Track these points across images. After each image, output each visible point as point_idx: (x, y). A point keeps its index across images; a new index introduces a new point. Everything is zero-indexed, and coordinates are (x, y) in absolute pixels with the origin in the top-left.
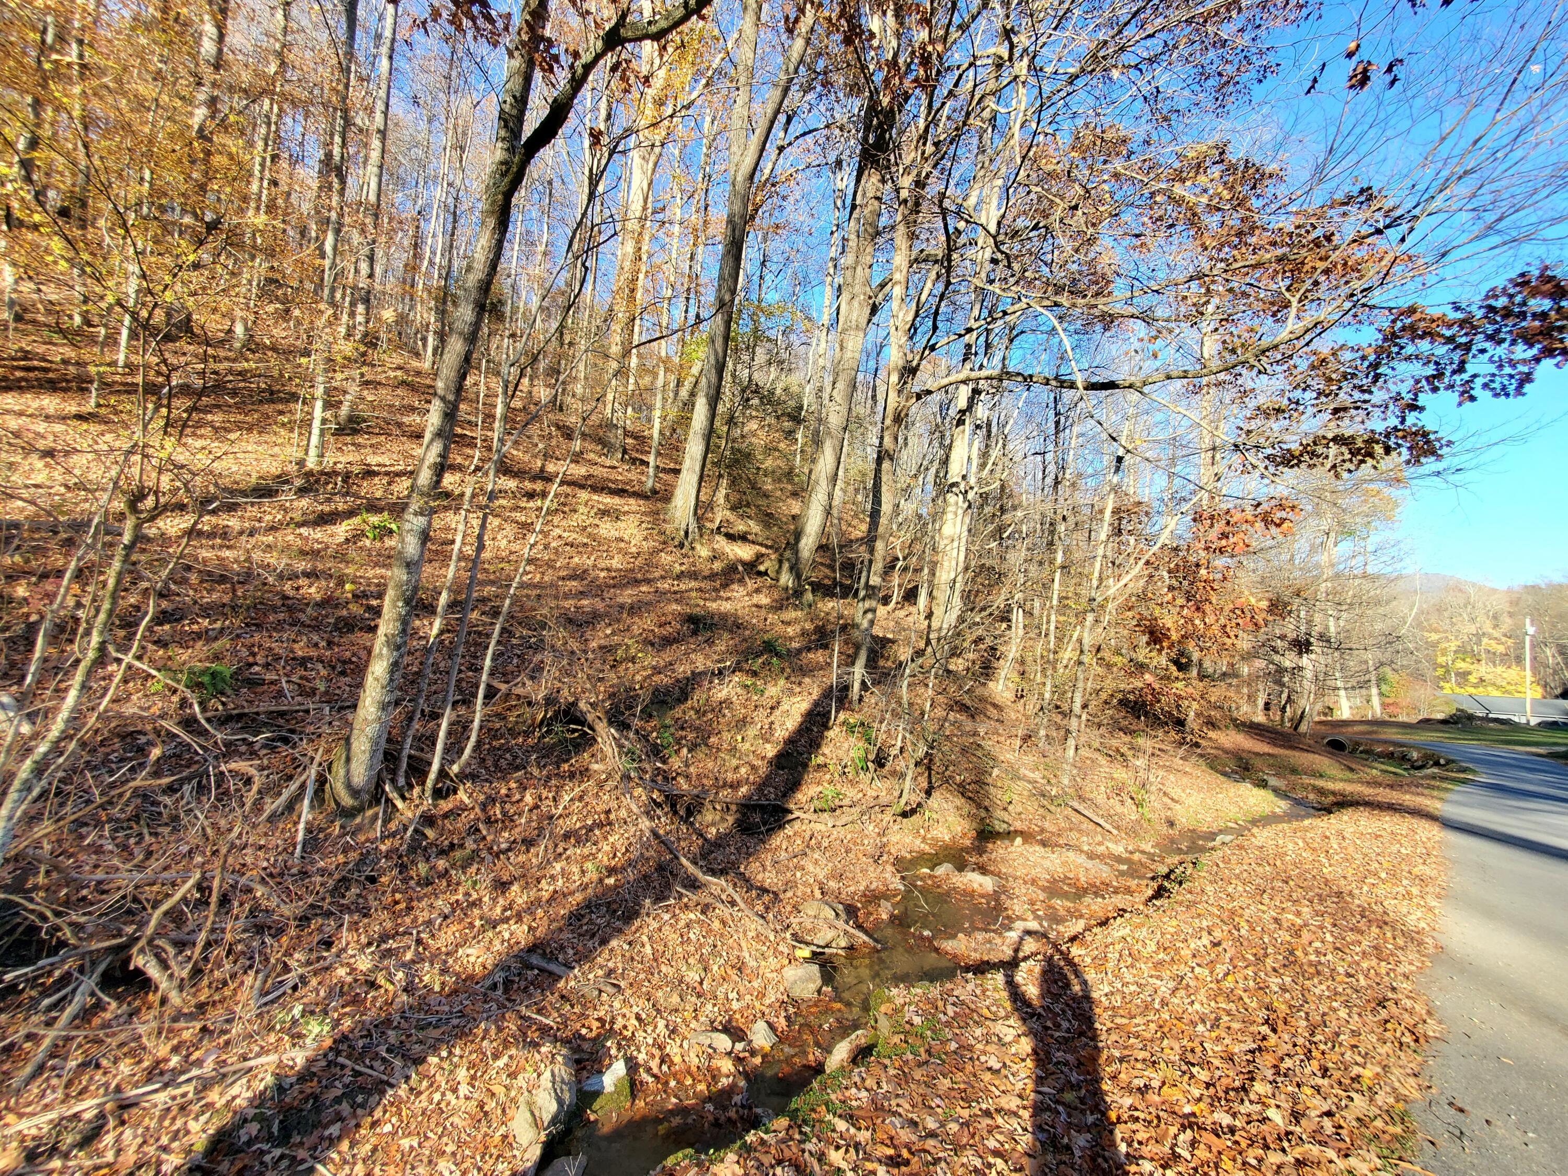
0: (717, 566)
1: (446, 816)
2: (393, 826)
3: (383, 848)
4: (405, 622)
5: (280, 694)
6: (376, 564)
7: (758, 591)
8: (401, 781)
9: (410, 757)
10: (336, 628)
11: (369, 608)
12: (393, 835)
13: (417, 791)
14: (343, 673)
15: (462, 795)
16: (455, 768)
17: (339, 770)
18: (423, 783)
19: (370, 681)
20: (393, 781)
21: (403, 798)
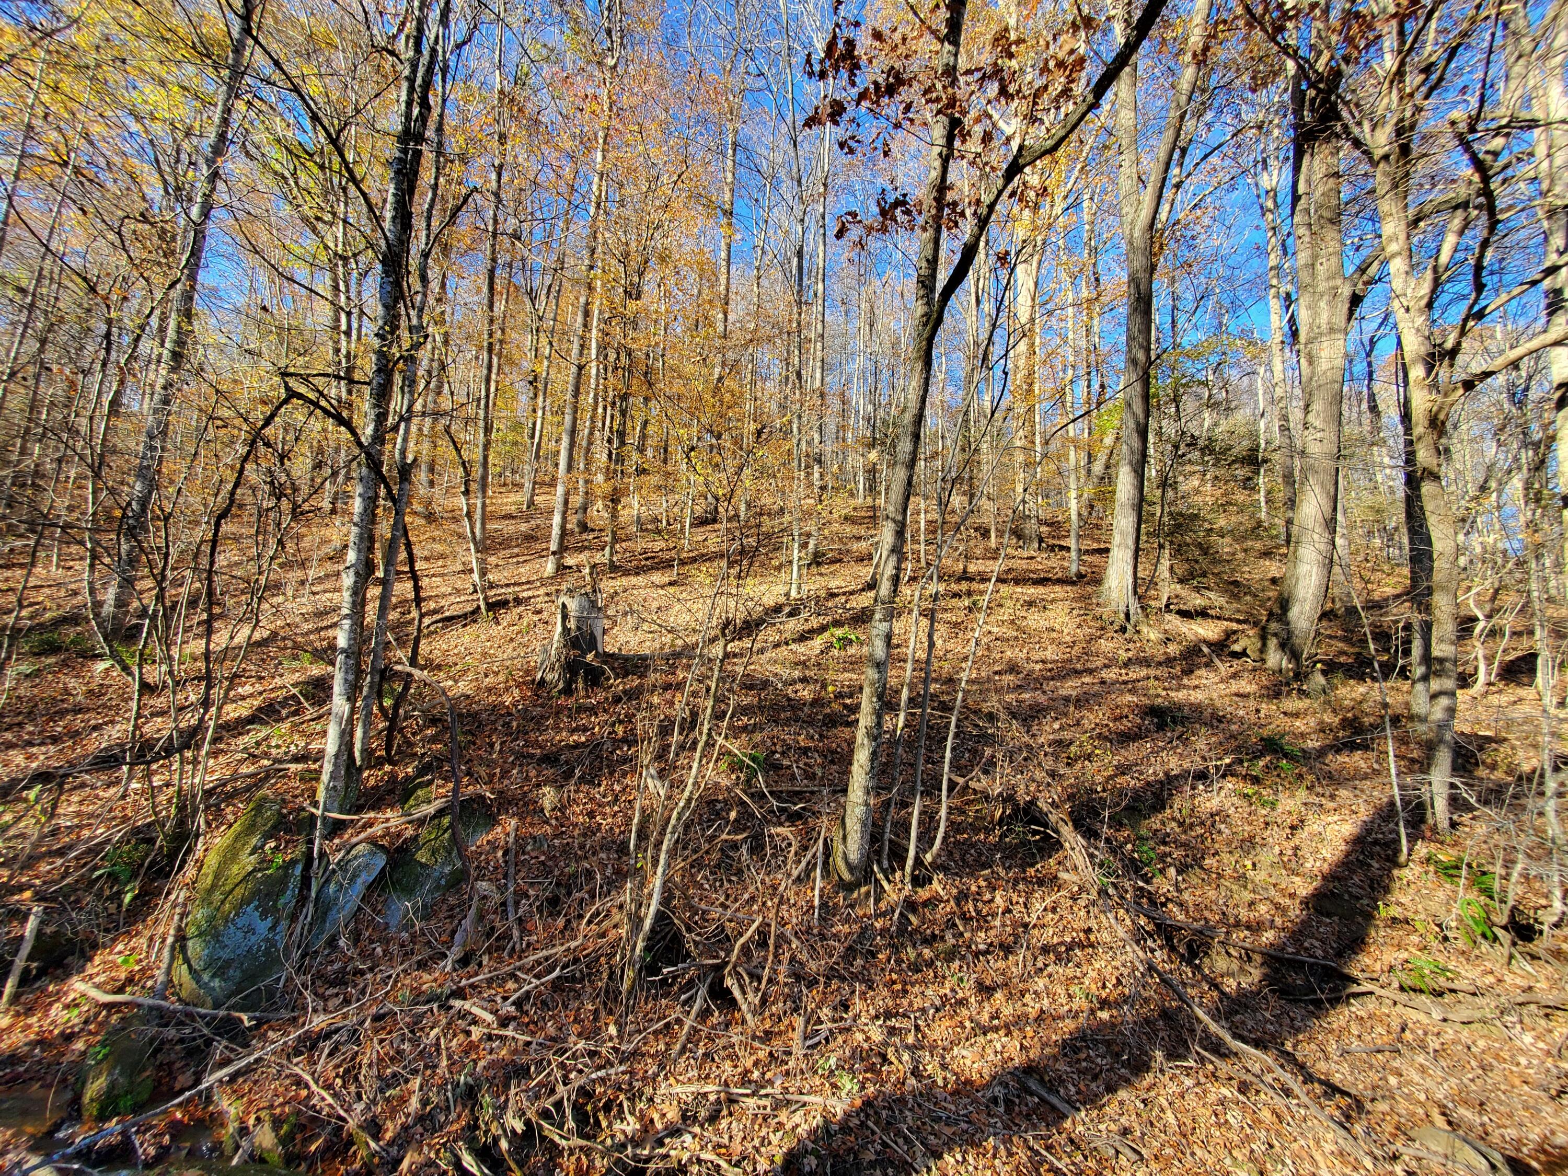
0: (1173, 649)
1: (925, 904)
2: (883, 905)
3: (878, 925)
4: (879, 716)
5: (793, 777)
6: (845, 670)
7: (1235, 676)
8: (886, 864)
9: (891, 841)
10: (824, 724)
11: (845, 706)
12: (884, 914)
13: (898, 874)
14: (832, 762)
15: (936, 886)
16: (929, 858)
17: (838, 848)
18: (903, 868)
19: (855, 768)
20: (879, 863)
21: (889, 882)
